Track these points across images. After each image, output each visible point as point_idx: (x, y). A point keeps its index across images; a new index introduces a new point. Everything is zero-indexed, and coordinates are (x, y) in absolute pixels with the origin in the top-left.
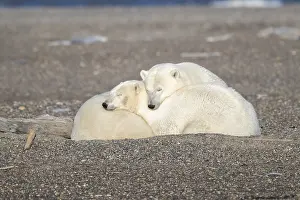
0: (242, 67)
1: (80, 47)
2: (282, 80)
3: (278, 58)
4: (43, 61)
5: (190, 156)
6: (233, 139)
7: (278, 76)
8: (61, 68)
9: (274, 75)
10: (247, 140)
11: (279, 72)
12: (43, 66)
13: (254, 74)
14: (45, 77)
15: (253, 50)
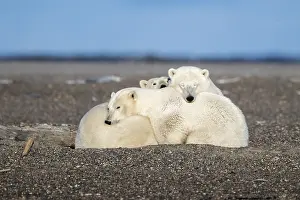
0: (248, 103)
1: (94, 85)
2: (285, 114)
3: (284, 97)
4: (57, 96)
5: (181, 164)
6: (223, 149)
7: (281, 112)
8: (74, 101)
9: (277, 110)
10: (237, 150)
11: (283, 109)
12: (56, 100)
13: (258, 110)
14: (57, 108)
15: (261, 90)
